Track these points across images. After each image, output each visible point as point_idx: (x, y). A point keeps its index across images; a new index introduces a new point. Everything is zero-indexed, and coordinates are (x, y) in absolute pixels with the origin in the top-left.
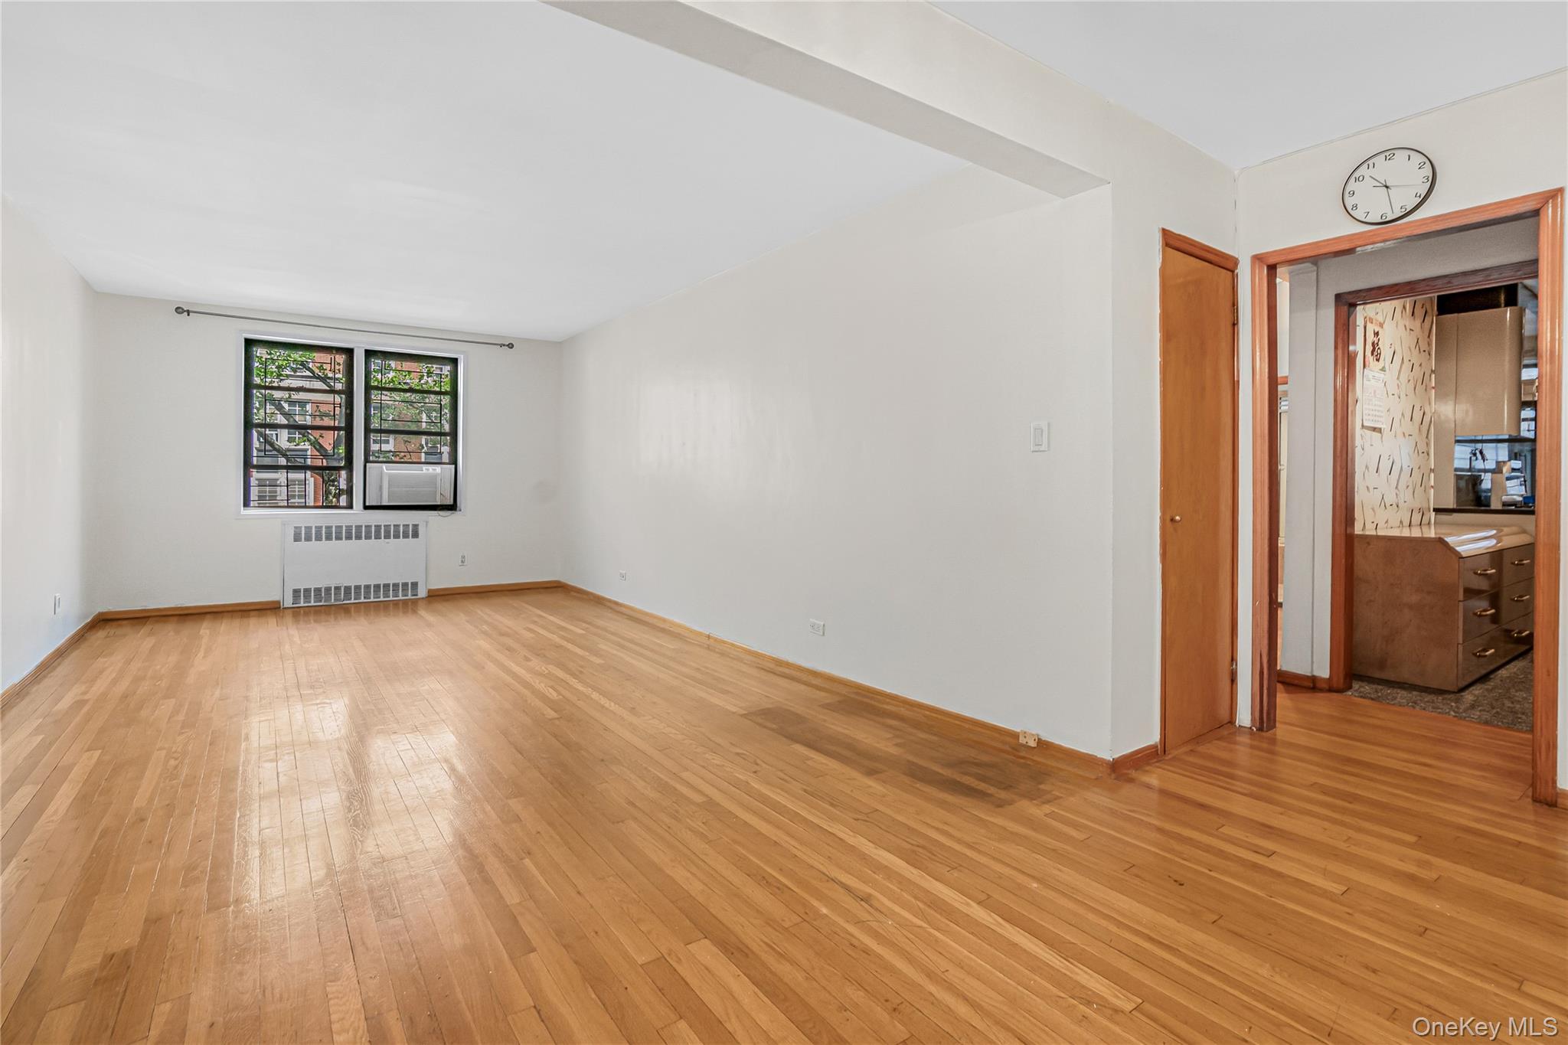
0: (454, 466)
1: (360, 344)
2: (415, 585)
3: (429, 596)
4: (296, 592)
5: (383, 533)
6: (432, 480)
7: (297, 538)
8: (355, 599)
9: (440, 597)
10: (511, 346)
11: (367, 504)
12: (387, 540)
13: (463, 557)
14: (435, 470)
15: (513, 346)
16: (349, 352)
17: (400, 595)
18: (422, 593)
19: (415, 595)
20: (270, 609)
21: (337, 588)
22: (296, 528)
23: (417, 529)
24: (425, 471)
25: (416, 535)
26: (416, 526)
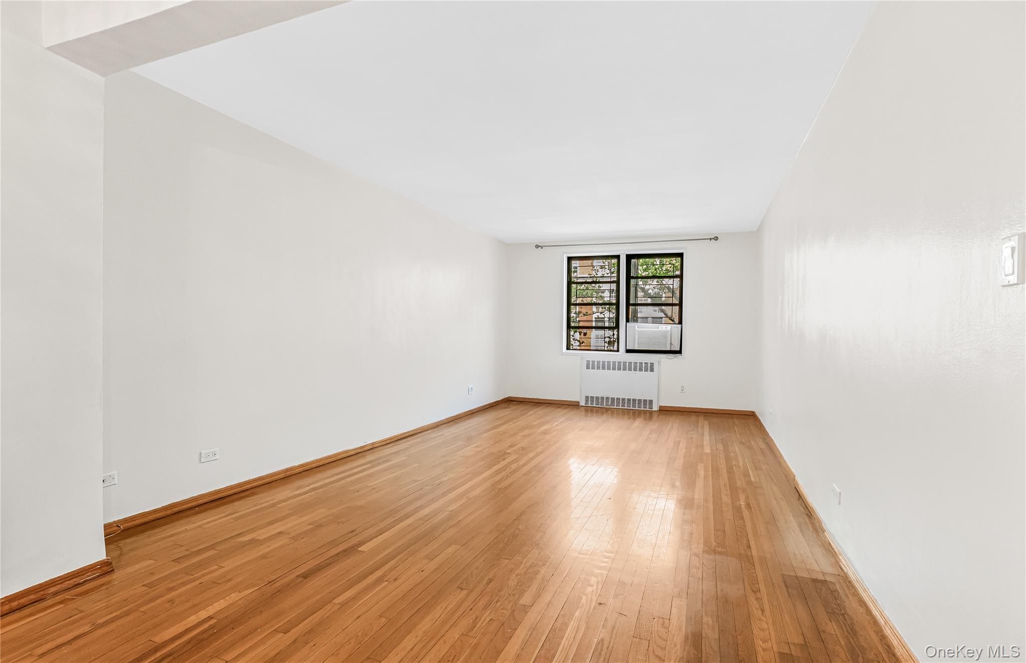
0: (680, 325)
1: (623, 251)
2: (651, 402)
3: (660, 410)
4: (587, 398)
5: (633, 367)
6: (664, 335)
7: (588, 368)
8: (617, 406)
9: (666, 411)
10: (716, 238)
11: (627, 348)
12: (635, 372)
13: (683, 387)
14: (667, 328)
15: (717, 237)
16: (618, 257)
17: (642, 407)
18: (655, 408)
19: (650, 408)
20: (574, 405)
21: (607, 398)
22: (587, 361)
23: (653, 366)
24: (660, 329)
25: (652, 370)
26: (652, 364)
